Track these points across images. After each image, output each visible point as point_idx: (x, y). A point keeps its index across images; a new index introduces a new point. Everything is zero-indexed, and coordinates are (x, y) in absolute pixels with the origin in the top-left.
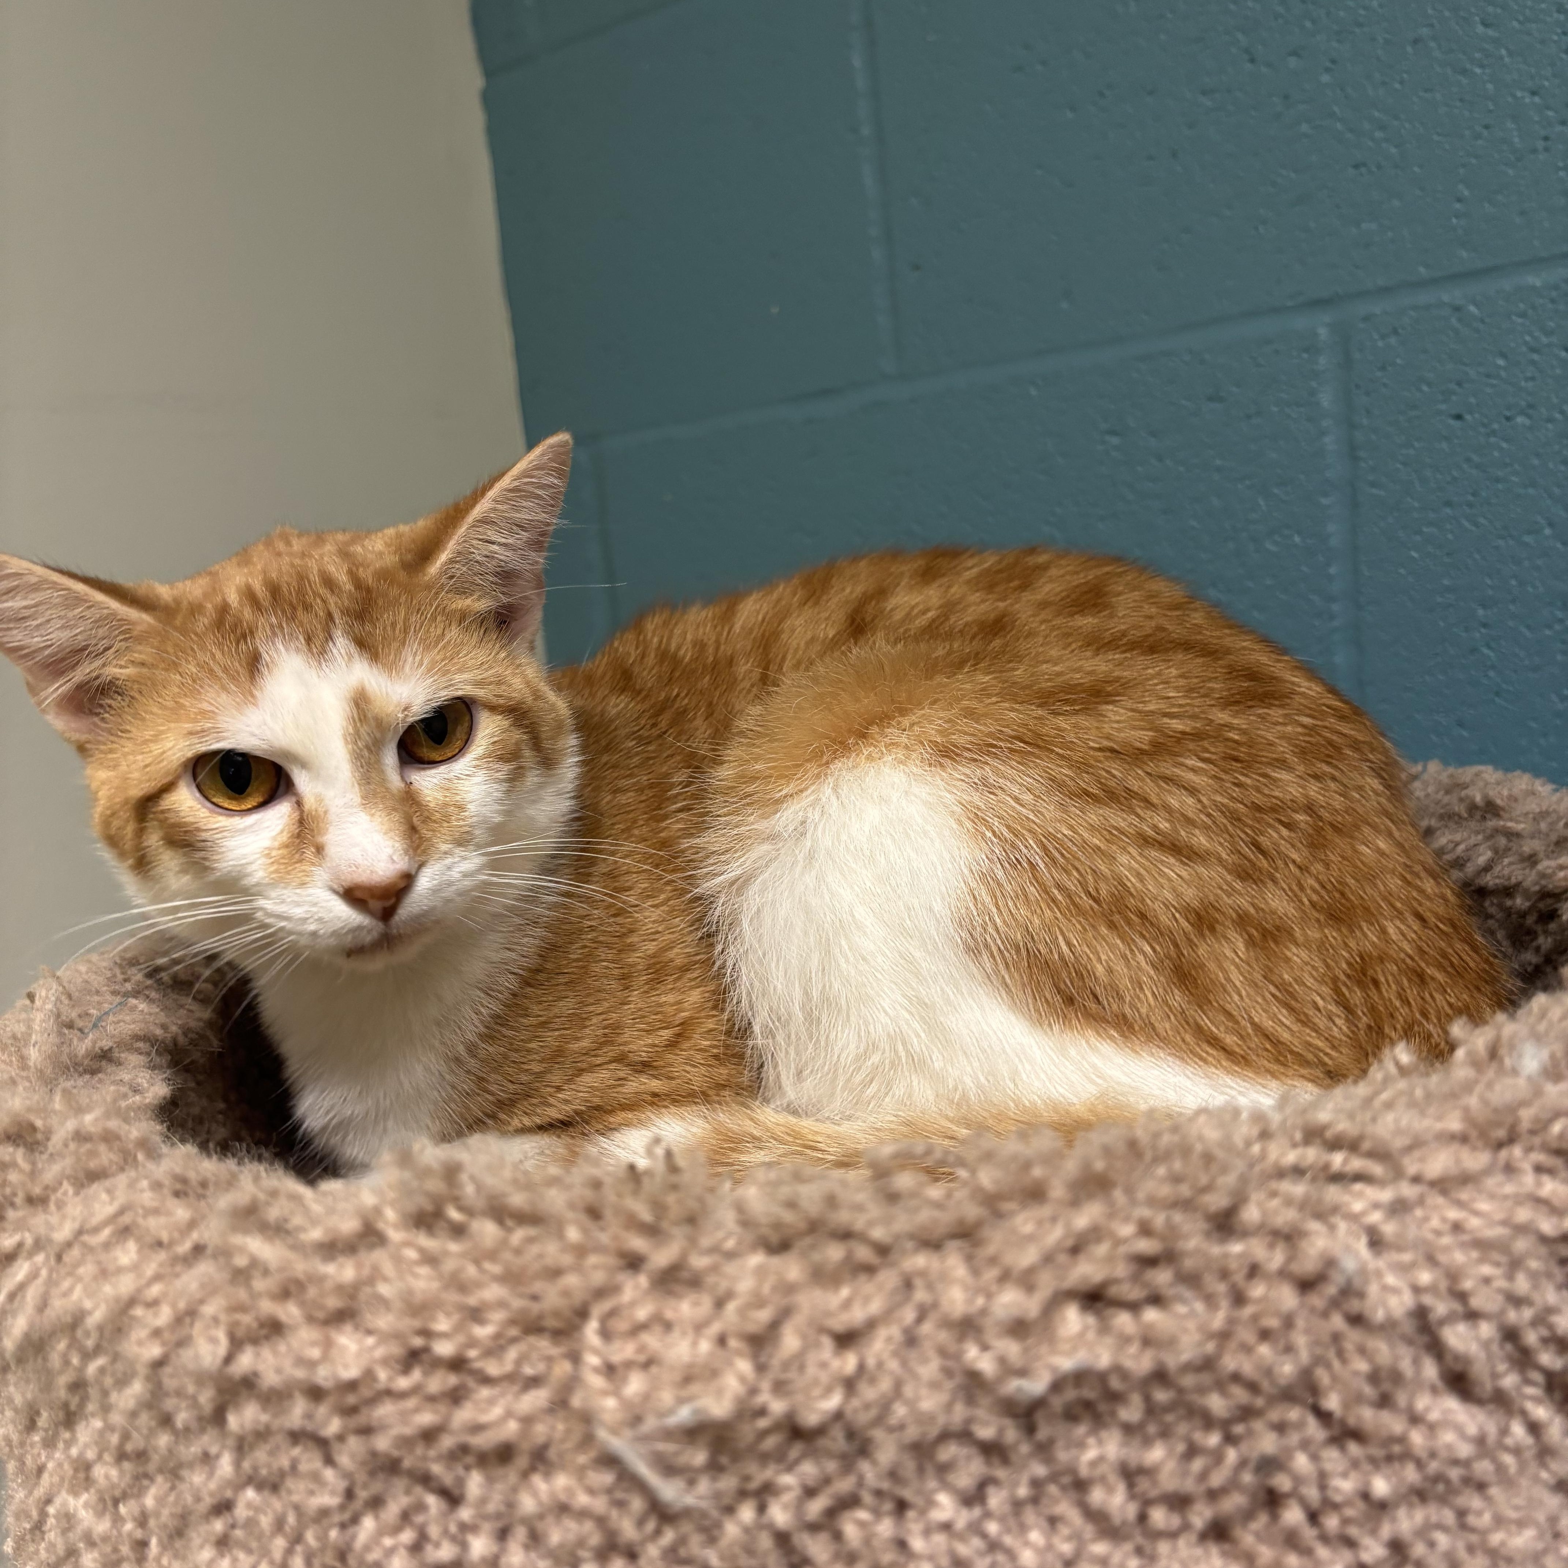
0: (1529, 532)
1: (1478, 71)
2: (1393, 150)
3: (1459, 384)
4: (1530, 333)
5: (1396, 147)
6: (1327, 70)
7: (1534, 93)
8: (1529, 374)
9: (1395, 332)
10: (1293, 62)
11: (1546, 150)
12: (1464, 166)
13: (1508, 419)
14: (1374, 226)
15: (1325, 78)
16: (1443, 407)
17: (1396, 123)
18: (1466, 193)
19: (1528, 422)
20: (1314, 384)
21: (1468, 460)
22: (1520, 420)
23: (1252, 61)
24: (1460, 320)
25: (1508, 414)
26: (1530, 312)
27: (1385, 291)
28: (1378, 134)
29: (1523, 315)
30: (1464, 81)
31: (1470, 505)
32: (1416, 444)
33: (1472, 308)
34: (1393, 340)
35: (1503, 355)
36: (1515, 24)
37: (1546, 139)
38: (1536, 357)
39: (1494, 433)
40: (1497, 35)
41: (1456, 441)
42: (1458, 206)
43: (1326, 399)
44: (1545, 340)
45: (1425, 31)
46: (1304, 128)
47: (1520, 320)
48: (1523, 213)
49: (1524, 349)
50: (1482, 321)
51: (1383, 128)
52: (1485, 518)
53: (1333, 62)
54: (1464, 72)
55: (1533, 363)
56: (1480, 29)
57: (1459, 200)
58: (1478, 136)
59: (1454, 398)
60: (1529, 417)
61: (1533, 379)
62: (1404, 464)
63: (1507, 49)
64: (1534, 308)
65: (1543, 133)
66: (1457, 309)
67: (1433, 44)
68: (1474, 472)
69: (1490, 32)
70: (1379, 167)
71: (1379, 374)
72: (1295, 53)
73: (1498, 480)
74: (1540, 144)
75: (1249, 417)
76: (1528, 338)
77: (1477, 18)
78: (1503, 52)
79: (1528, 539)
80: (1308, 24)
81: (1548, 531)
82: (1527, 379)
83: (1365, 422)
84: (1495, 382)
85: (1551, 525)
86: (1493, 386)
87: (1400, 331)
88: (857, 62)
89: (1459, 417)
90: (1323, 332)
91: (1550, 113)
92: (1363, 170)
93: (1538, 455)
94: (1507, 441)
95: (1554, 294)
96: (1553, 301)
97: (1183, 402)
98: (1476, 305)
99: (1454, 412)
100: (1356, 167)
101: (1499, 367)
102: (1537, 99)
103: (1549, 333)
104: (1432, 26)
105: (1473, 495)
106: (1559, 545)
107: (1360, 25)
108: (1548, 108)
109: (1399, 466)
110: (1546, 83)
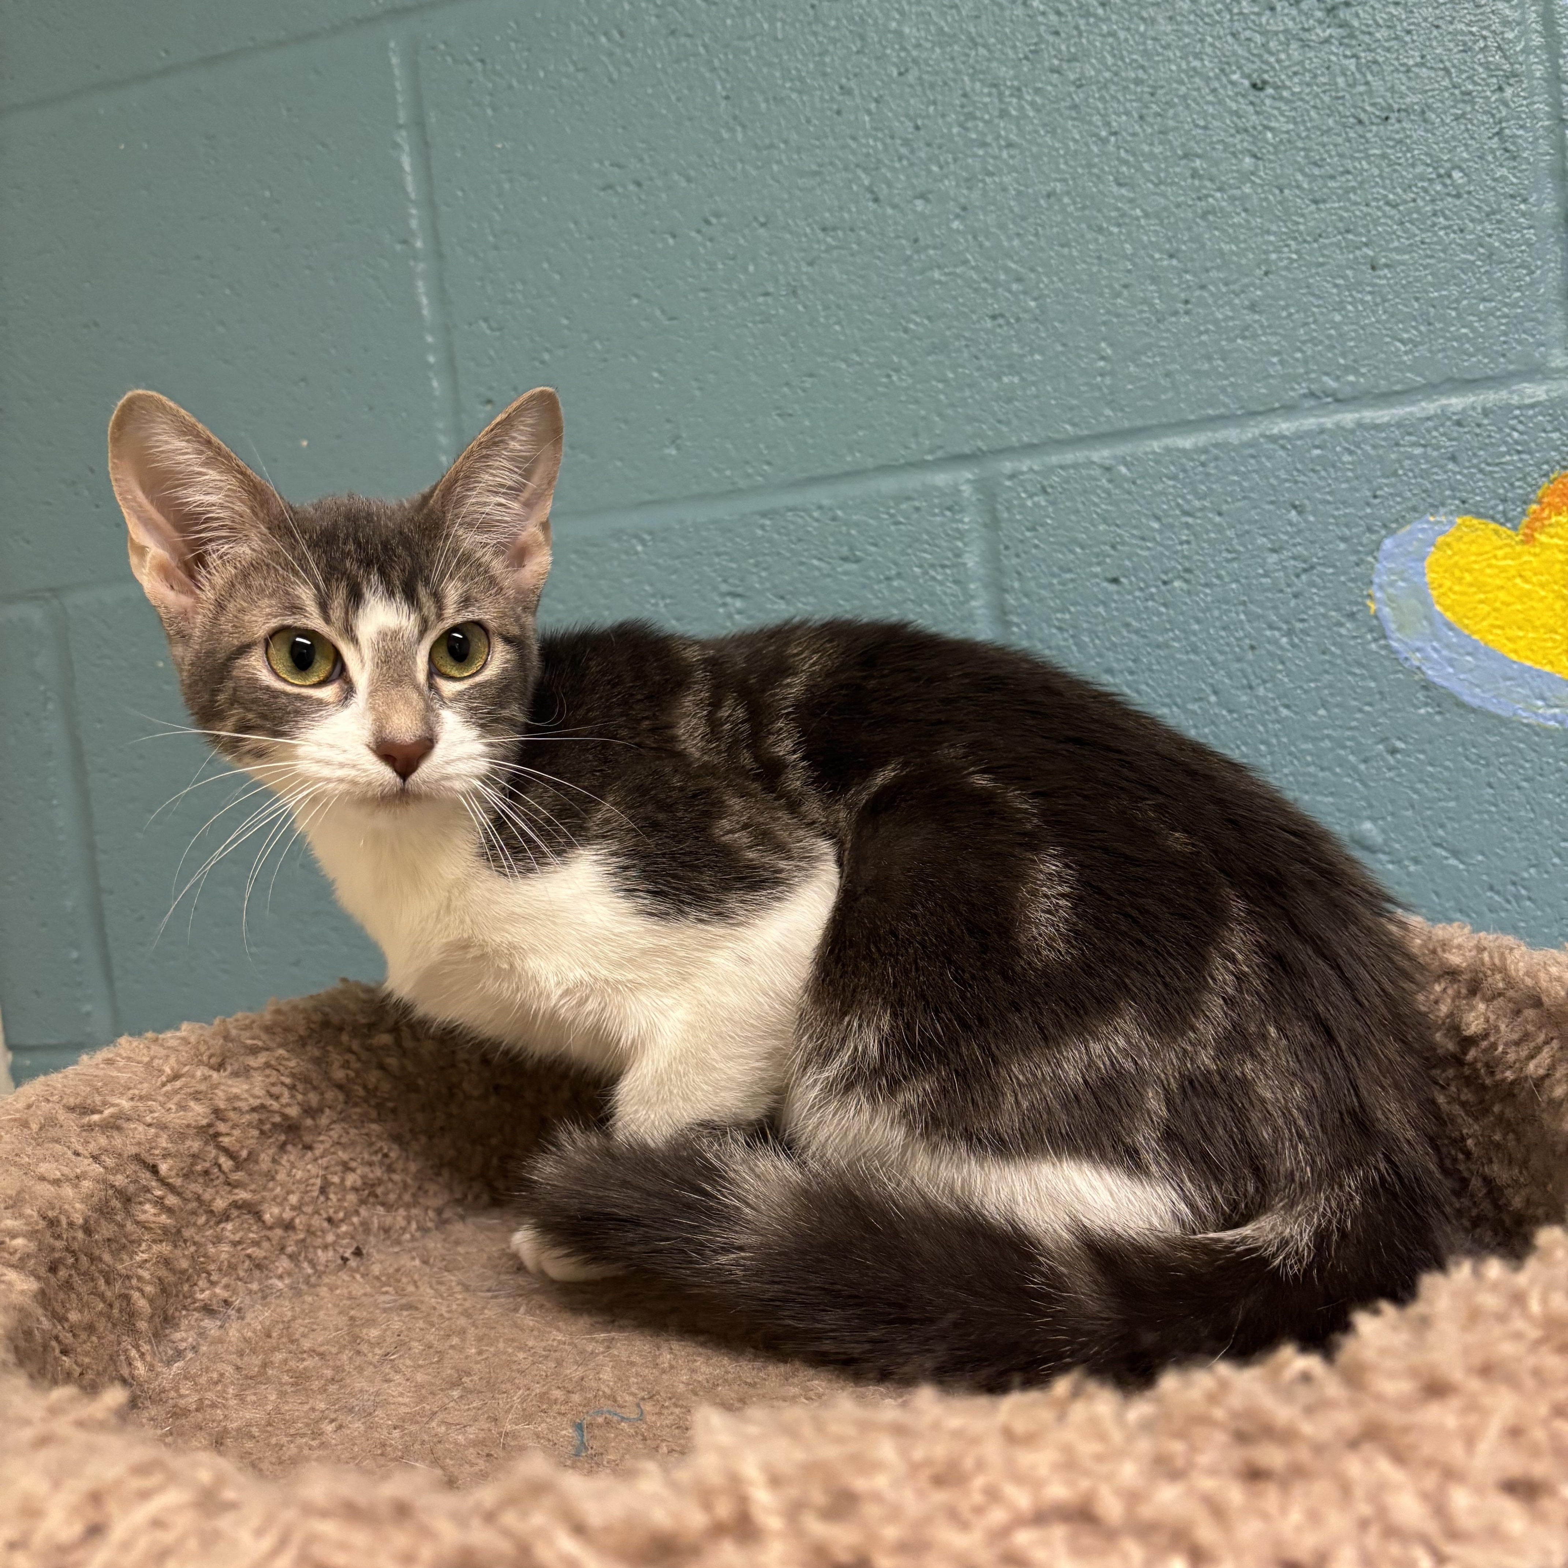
0: (1196, 700)
1: (1115, 230)
2: (1033, 304)
3: (1113, 547)
4: (1183, 497)
5: (1035, 299)
6: (957, 216)
7: (1171, 256)
8: (1184, 538)
9: (1044, 491)
10: (919, 205)
11: (1187, 313)
12: (1104, 323)
13: (1165, 583)
14: (1016, 380)
15: (956, 225)
16: (1097, 569)
17: (1033, 276)
18: (1109, 351)
19: (1185, 586)
20: (960, 544)
21: (1127, 625)
22: (1177, 584)
23: (876, 200)
24: (1110, 481)
25: (1165, 577)
26: (1181, 476)
27: (1030, 449)
28: (1015, 287)
29: (1174, 477)
30: (1101, 239)
31: (1132, 673)
32: (1072, 609)
33: (1123, 470)
34: (1041, 500)
35: (1158, 519)
36: (1150, 185)
37: (1187, 302)
38: (1190, 520)
39: (1151, 597)
40: (1132, 195)
41: (1113, 605)
42: (1102, 364)
43: (971, 561)
44: (1197, 504)
45: (1059, 187)
46: (937, 275)
47: (1171, 483)
48: (1168, 375)
49: (1178, 512)
50: (1134, 483)
51: (1019, 279)
52: (1148, 685)
53: (964, 209)
54: (1100, 230)
55: (1188, 526)
56: (1115, 189)
57: (1103, 358)
58: (1118, 295)
59: (1108, 560)
60: (1186, 581)
61: (1188, 542)
62: (1060, 629)
63: (1143, 210)
64: (1185, 471)
65: (1183, 295)
66: (1108, 469)
67: (1066, 200)
68: (1134, 637)
69: (1123, 191)
70: (1018, 320)
71: (1028, 534)
72: (922, 196)
73: (1159, 646)
74: (1180, 306)
75: (888, 579)
76: (1180, 501)
77: (1111, 178)
78: (1138, 212)
79: (1194, 707)
80: (935, 169)
81: (1213, 699)
82: (1181, 543)
83: (1016, 585)
84: (1149, 544)
85: (1215, 693)
86: (1149, 549)
87: (1049, 490)
88: (406, 162)
89: (1115, 581)
90: (967, 490)
91: (1188, 277)
92: (1001, 321)
93: (1198, 621)
94: (1165, 605)
95: (1203, 458)
96: (1203, 464)
97: (815, 562)
98: (1126, 465)
99: (1109, 575)
100: (994, 317)
101: (1153, 530)
102: (1174, 262)
103: (1201, 498)
104: (1065, 180)
105: (1134, 661)
106: (1224, 712)
107: (991, 174)
108: (1186, 272)
109: (1054, 631)
110: (1184, 247)
